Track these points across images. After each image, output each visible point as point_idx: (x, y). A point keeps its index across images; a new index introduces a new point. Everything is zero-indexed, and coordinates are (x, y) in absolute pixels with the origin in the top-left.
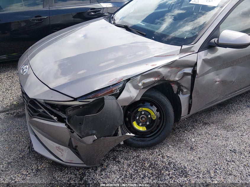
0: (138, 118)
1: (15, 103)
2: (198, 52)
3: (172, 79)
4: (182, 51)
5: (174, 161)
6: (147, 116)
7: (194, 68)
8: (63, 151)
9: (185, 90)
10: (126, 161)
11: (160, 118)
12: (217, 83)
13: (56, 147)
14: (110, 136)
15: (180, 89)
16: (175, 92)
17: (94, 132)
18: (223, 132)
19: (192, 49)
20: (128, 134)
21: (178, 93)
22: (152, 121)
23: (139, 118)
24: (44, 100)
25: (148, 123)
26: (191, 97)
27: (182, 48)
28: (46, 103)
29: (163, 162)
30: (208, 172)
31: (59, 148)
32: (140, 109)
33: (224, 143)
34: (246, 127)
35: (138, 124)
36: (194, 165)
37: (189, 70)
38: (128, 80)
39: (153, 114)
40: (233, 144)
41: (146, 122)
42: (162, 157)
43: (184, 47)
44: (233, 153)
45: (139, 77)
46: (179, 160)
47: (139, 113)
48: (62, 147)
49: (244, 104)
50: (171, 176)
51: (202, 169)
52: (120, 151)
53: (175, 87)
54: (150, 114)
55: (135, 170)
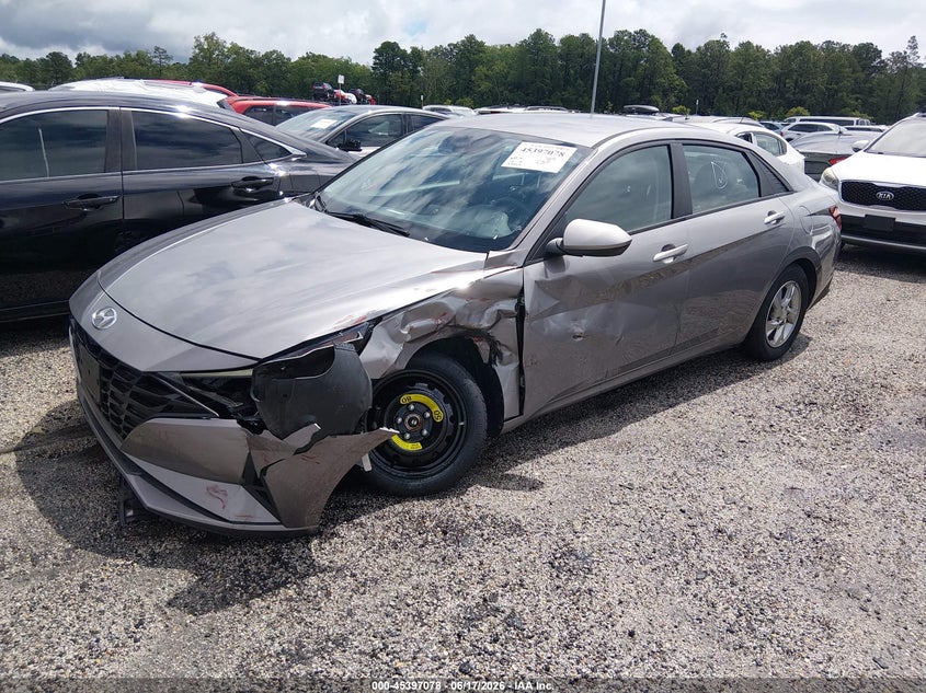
0: (400, 420)
1: (39, 430)
2: (524, 265)
3: (474, 324)
4: (489, 264)
5: (493, 512)
6: (423, 415)
7: (519, 302)
8: (226, 495)
9: (506, 354)
10: (379, 522)
11: (454, 419)
12: (579, 339)
13: (208, 489)
14: (347, 434)
15: (496, 353)
16: (486, 361)
17: (312, 418)
18: (608, 456)
19: (511, 259)
20: (385, 429)
21: (492, 361)
22: (436, 427)
23: (403, 420)
24: (182, 372)
25: (425, 432)
26: (521, 371)
27: (490, 256)
28: (185, 379)
29: (467, 516)
30: (569, 523)
31: (214, 489)
32: (404, 399)
33: (608, 473)
34: (659, 445)
35: (402, 436)
36: (539, 515)
37: (509, 305)
38: (378, 320)
39: (434, 408)
40: (626, 474)
41: (422, 430)
42: (466, 508)
43: (493, 254)
44: (627, 491)
45: (400, 315)
46: (503, 510)
47: (403, 409)
48: (222, 485)
49: (661, 402)
50: (485, 537)
51: (556, 520)
52: (362, 506)
53: (484, 348)
54: (429, 410)
55: (402, 534)
